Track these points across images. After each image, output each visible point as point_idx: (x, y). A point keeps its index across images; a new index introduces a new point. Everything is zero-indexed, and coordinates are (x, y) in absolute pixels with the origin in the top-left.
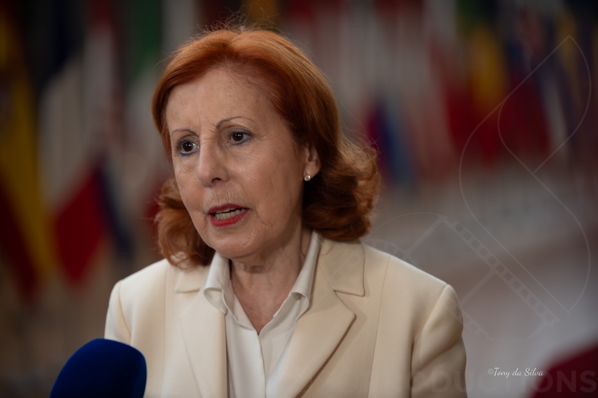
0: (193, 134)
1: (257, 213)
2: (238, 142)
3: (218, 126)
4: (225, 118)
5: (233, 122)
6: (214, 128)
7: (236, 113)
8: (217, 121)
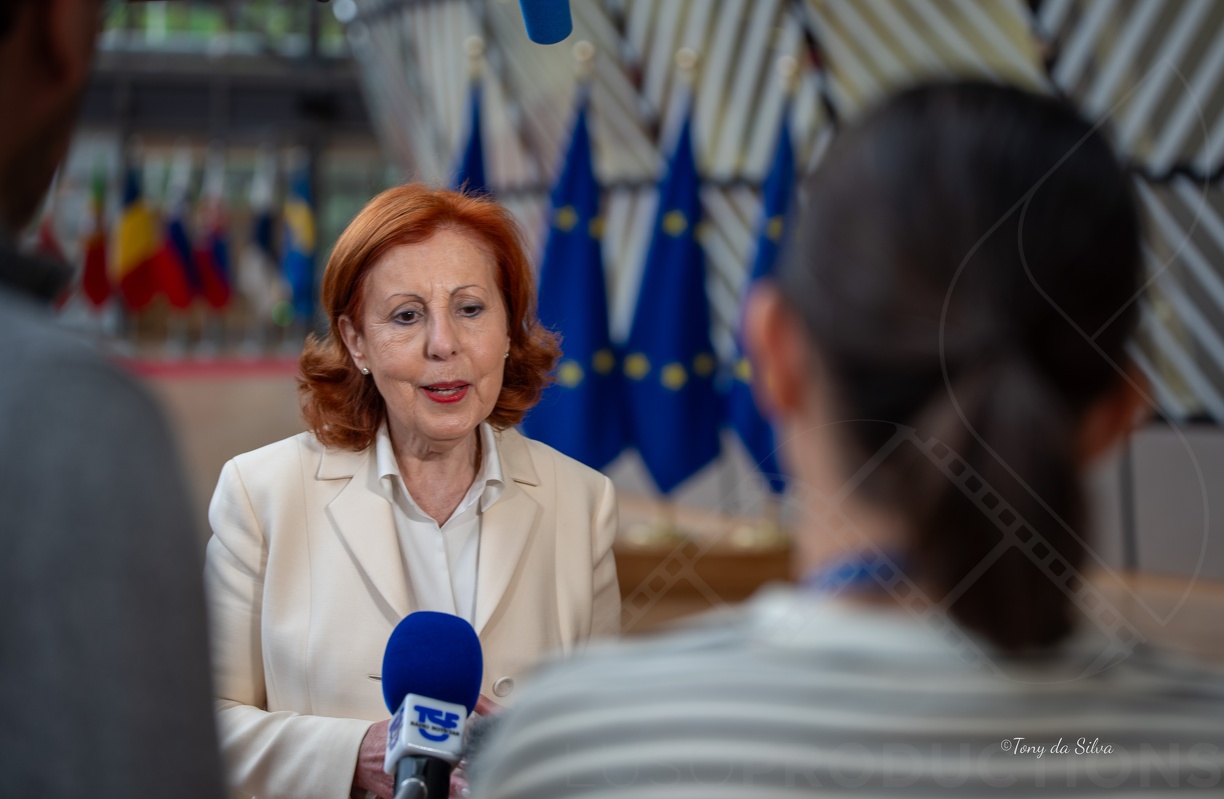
0: (420, 300)
1: (476, 389)
2: (469, 315)
3: (453, 294)
4: (459, 284)
5: (470, 291)
6: (448, 296)
7: (471, 280)
8: (451, 287)
